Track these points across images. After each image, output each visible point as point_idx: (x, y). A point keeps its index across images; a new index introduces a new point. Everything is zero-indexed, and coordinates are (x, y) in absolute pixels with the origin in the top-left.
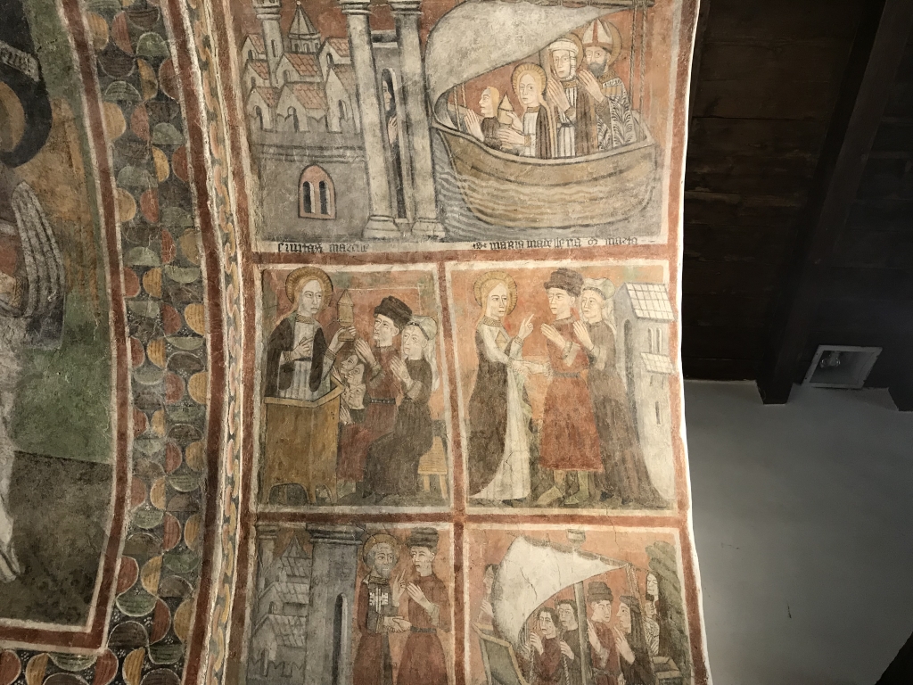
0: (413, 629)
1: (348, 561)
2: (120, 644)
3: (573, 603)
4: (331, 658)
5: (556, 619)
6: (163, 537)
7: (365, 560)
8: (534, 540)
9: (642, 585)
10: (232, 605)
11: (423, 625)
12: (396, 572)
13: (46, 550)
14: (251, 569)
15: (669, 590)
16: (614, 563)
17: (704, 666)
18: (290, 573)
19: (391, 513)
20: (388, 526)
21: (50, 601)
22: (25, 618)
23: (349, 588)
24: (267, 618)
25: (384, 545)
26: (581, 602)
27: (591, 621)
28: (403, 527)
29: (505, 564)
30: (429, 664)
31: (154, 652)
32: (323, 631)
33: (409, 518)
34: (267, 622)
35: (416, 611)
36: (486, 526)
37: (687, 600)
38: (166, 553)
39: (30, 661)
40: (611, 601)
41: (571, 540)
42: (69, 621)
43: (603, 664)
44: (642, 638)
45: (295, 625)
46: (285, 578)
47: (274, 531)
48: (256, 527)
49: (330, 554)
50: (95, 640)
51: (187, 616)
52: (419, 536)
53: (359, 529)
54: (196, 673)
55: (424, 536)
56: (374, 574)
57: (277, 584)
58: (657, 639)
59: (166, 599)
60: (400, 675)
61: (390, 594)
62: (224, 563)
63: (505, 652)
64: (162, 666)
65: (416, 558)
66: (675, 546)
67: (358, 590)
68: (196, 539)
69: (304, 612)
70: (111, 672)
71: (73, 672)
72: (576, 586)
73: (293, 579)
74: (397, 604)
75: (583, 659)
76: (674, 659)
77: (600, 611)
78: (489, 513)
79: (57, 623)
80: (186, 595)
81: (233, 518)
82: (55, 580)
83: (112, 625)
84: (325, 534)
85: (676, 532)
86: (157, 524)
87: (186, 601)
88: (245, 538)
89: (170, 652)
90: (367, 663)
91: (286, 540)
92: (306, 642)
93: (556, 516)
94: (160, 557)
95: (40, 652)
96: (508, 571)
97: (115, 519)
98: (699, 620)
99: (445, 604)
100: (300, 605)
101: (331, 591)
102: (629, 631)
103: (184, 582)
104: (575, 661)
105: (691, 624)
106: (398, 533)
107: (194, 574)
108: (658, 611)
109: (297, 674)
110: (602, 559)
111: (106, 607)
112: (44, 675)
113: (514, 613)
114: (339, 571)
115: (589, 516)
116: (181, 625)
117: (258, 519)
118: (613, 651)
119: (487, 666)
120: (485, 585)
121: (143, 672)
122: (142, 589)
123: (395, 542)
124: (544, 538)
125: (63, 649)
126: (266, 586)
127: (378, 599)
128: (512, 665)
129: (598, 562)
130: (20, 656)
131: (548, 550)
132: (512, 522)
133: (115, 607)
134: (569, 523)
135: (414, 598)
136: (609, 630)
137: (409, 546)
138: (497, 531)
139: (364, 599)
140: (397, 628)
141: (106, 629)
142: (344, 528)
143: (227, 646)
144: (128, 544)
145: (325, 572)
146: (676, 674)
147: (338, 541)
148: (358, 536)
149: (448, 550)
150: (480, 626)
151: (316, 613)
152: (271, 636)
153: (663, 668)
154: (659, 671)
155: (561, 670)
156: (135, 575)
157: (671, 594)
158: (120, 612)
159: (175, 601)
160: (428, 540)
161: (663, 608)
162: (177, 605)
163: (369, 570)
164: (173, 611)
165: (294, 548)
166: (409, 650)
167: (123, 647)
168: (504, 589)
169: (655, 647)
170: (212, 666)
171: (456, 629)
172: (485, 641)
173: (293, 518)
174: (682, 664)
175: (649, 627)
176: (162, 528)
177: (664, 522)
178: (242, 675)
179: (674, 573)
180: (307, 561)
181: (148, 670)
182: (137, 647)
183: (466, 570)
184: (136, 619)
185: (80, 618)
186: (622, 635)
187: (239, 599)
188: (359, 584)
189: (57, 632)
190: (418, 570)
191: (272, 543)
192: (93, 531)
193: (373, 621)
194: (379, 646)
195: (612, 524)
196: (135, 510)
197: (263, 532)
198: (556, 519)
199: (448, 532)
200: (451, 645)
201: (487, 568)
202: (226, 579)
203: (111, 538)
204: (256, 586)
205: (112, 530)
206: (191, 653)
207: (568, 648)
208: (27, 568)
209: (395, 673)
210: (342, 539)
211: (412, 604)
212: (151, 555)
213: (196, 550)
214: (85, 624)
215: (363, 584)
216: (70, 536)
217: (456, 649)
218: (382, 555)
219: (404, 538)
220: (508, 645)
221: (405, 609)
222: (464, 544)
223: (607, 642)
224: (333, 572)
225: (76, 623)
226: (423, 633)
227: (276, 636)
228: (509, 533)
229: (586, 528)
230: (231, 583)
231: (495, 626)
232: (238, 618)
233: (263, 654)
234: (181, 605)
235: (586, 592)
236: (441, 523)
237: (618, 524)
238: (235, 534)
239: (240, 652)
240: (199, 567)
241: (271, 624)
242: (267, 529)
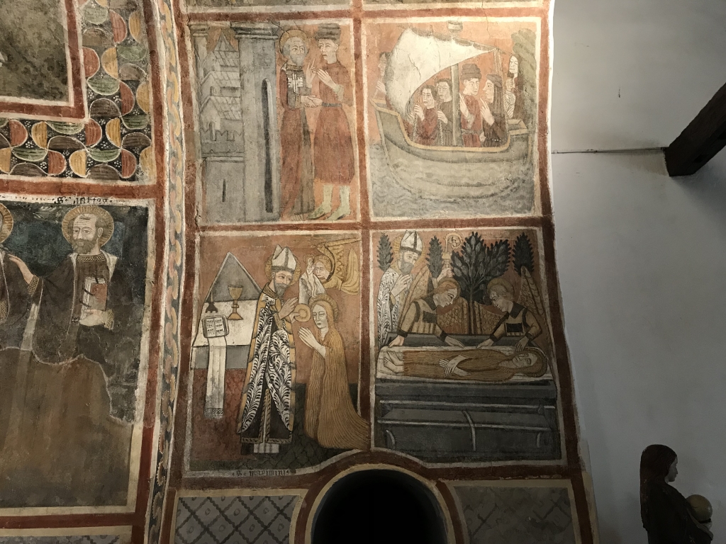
0: (324, 104)
1: (268, 53)
2: (99, 115)
3: (449, 81)
4: (262, 127)
5: (435, 94)
6: (112, 31)
7: (282, 52)
8: (421, 31)
9: (506, 65)
10: (180, 89)
11: (331, 101)
12: (308, 60)
13: (19, 42)
14: (191, 62)
15: (527, 68)
16: (484, 48)
17: (546, 125)
18: (222, 63)
19: (300, 11)
20: (299, 23)
21: (35, 83)
22: (20, 95)
23: (271, 74)
24: (210, 99)
25: (296, 39)
26: (455, 80)
27: (462, 94)
28: (311, 23)
29: (395, 52)
30: (337, 130)
31: (127, 121)
32: (255, 108)
33: (316, 15)
34: (210, 101)
35: (325, 91)
36: (380, 21)
37: (540, 75)
38: (118, 45)
39: (33, 127)
40: (480, 78)
41: (450, 30)
42: (54, 98)
43: (469, 126)
44: (501, 106)
45: (232, 104)
46: (219, 68)
47: (204, 30)
48: (189, 26)
49: (253, 48)
50: (79, 113)
51: (146, 94)
52: (325, 31)
53: (274, 26)
54: (162, 135)
55: (329, 31)
56: (290, 63)
57: (213, 73)
58: (513, 107)
59: (126, 82)
60: (316, 138)
61: (304, 78)
62: (168, 53)
63: (395, 119)
64: (135, 131)
65: (323, 49)
66: (536, 33)
67: (278, 75)
68: (139, 33)
69: (238, 93)
70: (98, 135)
71: (68, 135)
72: (452, 68)
73: (225, 69)
74: (310, 86)
75: (454, 122)
76: (524, 121)
77: (470, 87)
78: (383, 9)
79: (45, 99)
80: (142, 79)
81: (168, 18)
82: (34, 67)
83: (90, 102)
84: (247, 31)
85: (537, 21)
86: (104, 20)
87: (143, 83)
88: (182, 36)
89: (139, 121)
90: (290, 130)
91: (216, 37)
92: (242, 116)
93: (438, 10)
94: (114, 48)
95: (39, 121)
96: (398, 56)
97: (68, 15)
98: (547, 91)
99: (348, 85)
100: (234, 89)
101: (257, 77)
102: (492, 102)
103: (138, 69)
104: (448, 125)
105: (541, 95)
106: (307, 29)
107: (144, 62)
108: (516, 85)
109: (238, 139)
110: (475, 46)
111: (80, 87)
112: (47, 137)
113: (402, 90)
114: (261, 62)
115: (467, 9)
116: (143, 101)
117: (190, 20)
118: (478, 116)
119: (381, 130)
120: (379, 69)
121: (122, 136)
122: (106, 74)
123: (305, 35)
124: (428, 29)
125: (56, 119)
126: (205, 75)
127: (295, 83)
128: (400, 128)
129: (472, 47)
130: (24, 125)
131: (431, 39)
132: (402, 16)
133: (88, 88)
134: (449, 15)
135: (323, 81)
136: (476, 101)
137: (317, 39)
138: (389, 24)
139: (284, 83)
140: (311, 104)
141: (86, 104)
142: (262, 25)
143: (182, 120)
144: (84, 37)
145: (251, 62)
146: (525, 131)
147: (258, 36)
148: (274, 32)
149: (349, 42)
150: (376, 101)
151: (247, 95)
152: (215, 112)
153: (515, 127)
154: (511, 130)
155: (437, 131)
156: (97, 62)
157: (528, 72)
158: (93, 91)
159: (135, 84)
160: (332, 34)
161: (520, 84)
162: (137, 86)
163: (286, 60)
164: (134, 90)
165: (223, 43)
166: (321, 120)
167: (102, 118)
168: (395, 72)
169: (511, 113)
170: (173, 132)
171: (357, 104)
172: (380, 112)
173: (219, 17)
174: (530, 124)
175: (507, 97)
176: (109, 23)
177: (529, 12)
178: (197, 140)
179: (533, 55)
180: (235, 53)
181: (125, 134)
182: (113, 118)
183: (364, 57)
184: (107, 97)
185: (62, 95)
186: (486, 105)
187: (185, 86)
188: (279, 71)
189: (49, 106)
190: (325, 58)
191: (204, 39)
192: (53, 26)
193: (293, 99)
194: (298, 117)
195: (486, 16)
196: (83, 7)
197: (195, 31)
198: (439, 13)
199: (349, 26)
200: (354, 116)
201: (381, 55)
202: (171, 69)
203: (69, 31)
204: (197, 75)
205: (69, 25)
206: (155, 121)
207: (443, 115)
208: (8, 57)
209: (312, 137)
210: (261, 34)
211: (322, 85)
212: (106, 47)
213: (142, 42)
214: (67, 100)
215: (282, 71)
216: (36, 30)
217: (357, 119)
218: (295, 47)
219: (312, 33)
220: (397, 114)
221: (317, 90)
222: (362, 36)
223: (474, 110)
224: (257, 64)
225: (61, 99)
226: (332, 108)
227: (218, 112)
228: (400, 25)
229: (464, 19)
230: (176, 72)
231: (387, 100)
232: (187, 100)
233: (210, 125)
234: (140, 86)
235: (460, 72)
236: (342, 19)
237: (491, 15)
238: (172, 32)
239: (193, 124)
240: (147, 56)
241: (214, 104)
242: (199, 28)
